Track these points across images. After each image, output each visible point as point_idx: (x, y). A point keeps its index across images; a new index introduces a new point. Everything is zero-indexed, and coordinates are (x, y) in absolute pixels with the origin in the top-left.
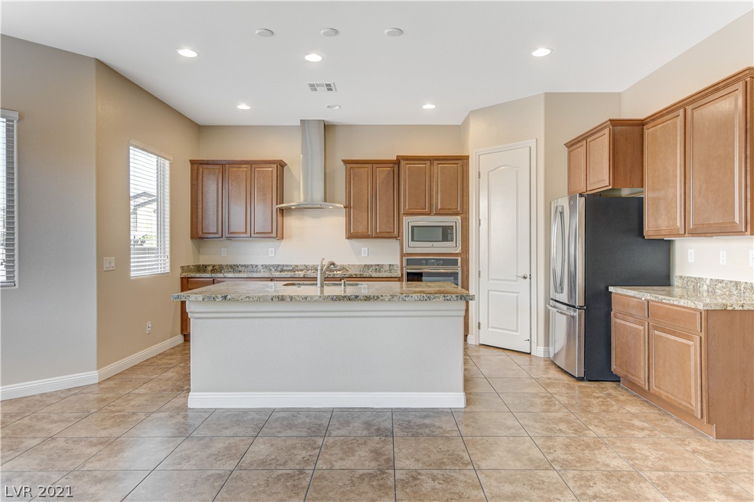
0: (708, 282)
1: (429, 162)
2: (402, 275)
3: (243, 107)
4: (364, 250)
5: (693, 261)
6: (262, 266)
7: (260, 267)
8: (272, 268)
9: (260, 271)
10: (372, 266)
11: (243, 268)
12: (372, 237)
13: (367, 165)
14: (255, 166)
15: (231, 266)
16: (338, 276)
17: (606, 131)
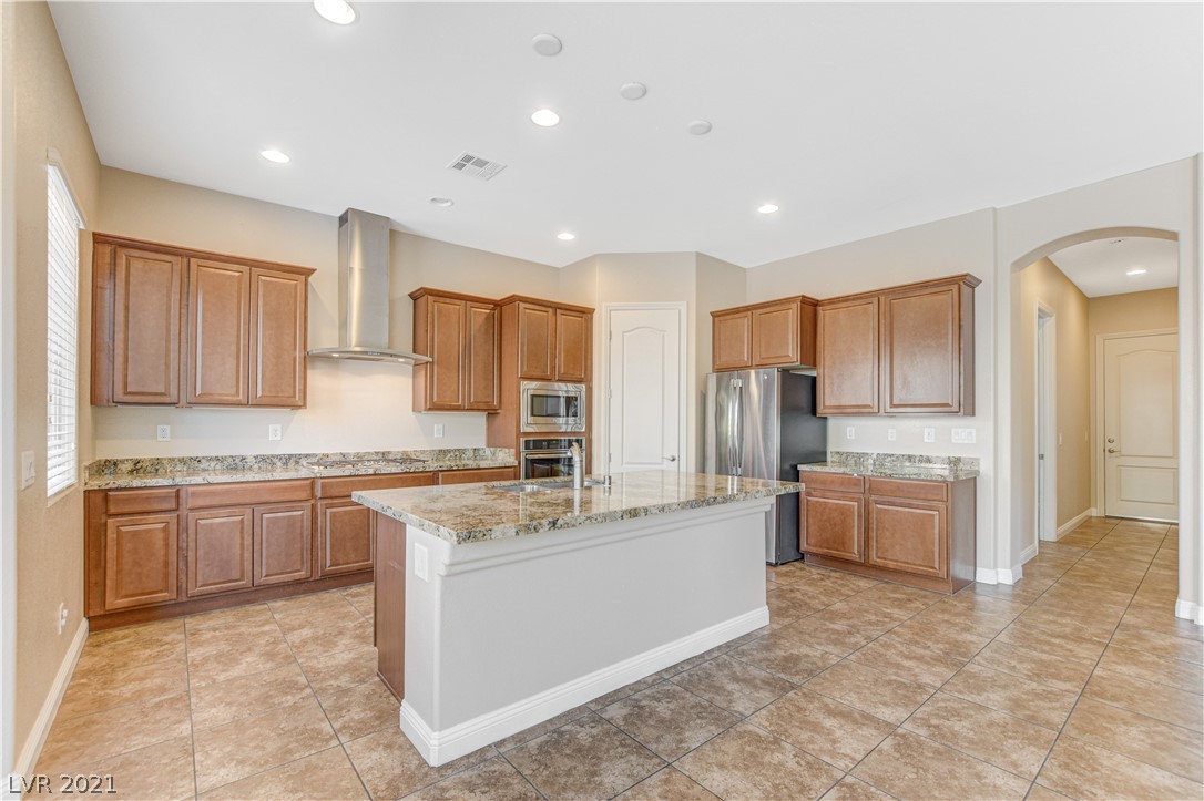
0: (874, 456)
1: (550, 310)
2: (519, 463)
3: (275, 156)
4: (437, 429)
5: (853, 437)
6: (256, 457)
7: (251, 461)
8: (275, 460)
9: (251, 468)
10: (449, 451)
11: (213, 464)
12: (464, 410)
13: (457, 302)
14: (259, 270)
15: (182, 461)
16: (432, 469)
17: (794, 306)
